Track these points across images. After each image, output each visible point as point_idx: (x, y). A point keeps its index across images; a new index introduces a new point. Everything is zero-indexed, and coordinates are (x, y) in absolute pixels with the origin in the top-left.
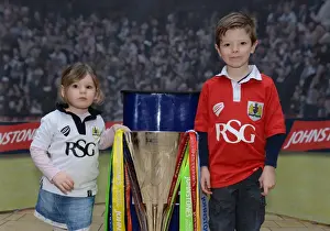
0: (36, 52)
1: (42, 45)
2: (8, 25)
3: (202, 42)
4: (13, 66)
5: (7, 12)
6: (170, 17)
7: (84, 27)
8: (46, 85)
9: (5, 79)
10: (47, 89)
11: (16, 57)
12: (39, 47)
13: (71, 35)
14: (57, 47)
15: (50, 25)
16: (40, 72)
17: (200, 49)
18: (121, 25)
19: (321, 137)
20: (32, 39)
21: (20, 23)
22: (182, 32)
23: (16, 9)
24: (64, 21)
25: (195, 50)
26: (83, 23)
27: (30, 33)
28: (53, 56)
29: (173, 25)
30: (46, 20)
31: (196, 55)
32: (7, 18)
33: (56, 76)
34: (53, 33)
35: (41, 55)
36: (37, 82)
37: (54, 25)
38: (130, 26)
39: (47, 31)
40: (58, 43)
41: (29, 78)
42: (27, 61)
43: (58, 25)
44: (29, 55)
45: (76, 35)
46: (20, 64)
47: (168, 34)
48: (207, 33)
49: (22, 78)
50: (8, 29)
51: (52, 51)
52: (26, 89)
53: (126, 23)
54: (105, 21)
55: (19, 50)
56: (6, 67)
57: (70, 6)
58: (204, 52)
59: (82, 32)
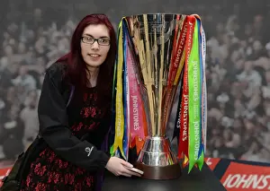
7: (59, 38)
8: (8, 120)
10: (11, 125)
13: (41, 51)
14: (23, 69)
15: (12, 41)
19: (261, 184)
24: (31, 33)
26: (56, 34)
28: (17, 81)
33: (22, 107)
34: (16, 51)
37: (18, 40)
39: (9, 50)
40: (24, 63)
43: (23, 39)
45: (47, 51)
48: (221, 43)
51: (16, 75)
57: (38, 12)
59: (56, 45)
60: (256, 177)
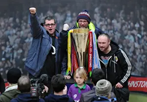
0: (18, 40)
1: (21, 36)
2: (3, 30)
3: (115, 27)
4: (7, 51)
5: (2, 24)
6: (96, 10)
8: (24, 57)
9: (3, 59)
10: (24, 59)
11: (8, 46)
12: (19, 37)
15: (25, 24)
16: (20, 51)
17: (114, 31)
18: (66, 16)
20: (16, 34)
21: (9, 28)
22: (104, 19)
23: (7, 21)
25: (112, 31)
27: (14, 31)
29: (99, 15)
30: (22, 22)
31: (113, 34)
32: (2, 27)
34: (26, 28)
35: (20, 41)
36: (19, 57)
38: (72, 16)
41: (15, 55)
42: (13, 47)
44: (14, 43)
46: (10, 49)
47: (95, 20)
48: (118, 22)
49: (11, 56)
50: (3, 33)
52: (14, 62)
53: (69, 14)
54: (56, 14)
55: (9, 42)
56: (3, 53)
58: (117, 33)
60: (134, 82)
